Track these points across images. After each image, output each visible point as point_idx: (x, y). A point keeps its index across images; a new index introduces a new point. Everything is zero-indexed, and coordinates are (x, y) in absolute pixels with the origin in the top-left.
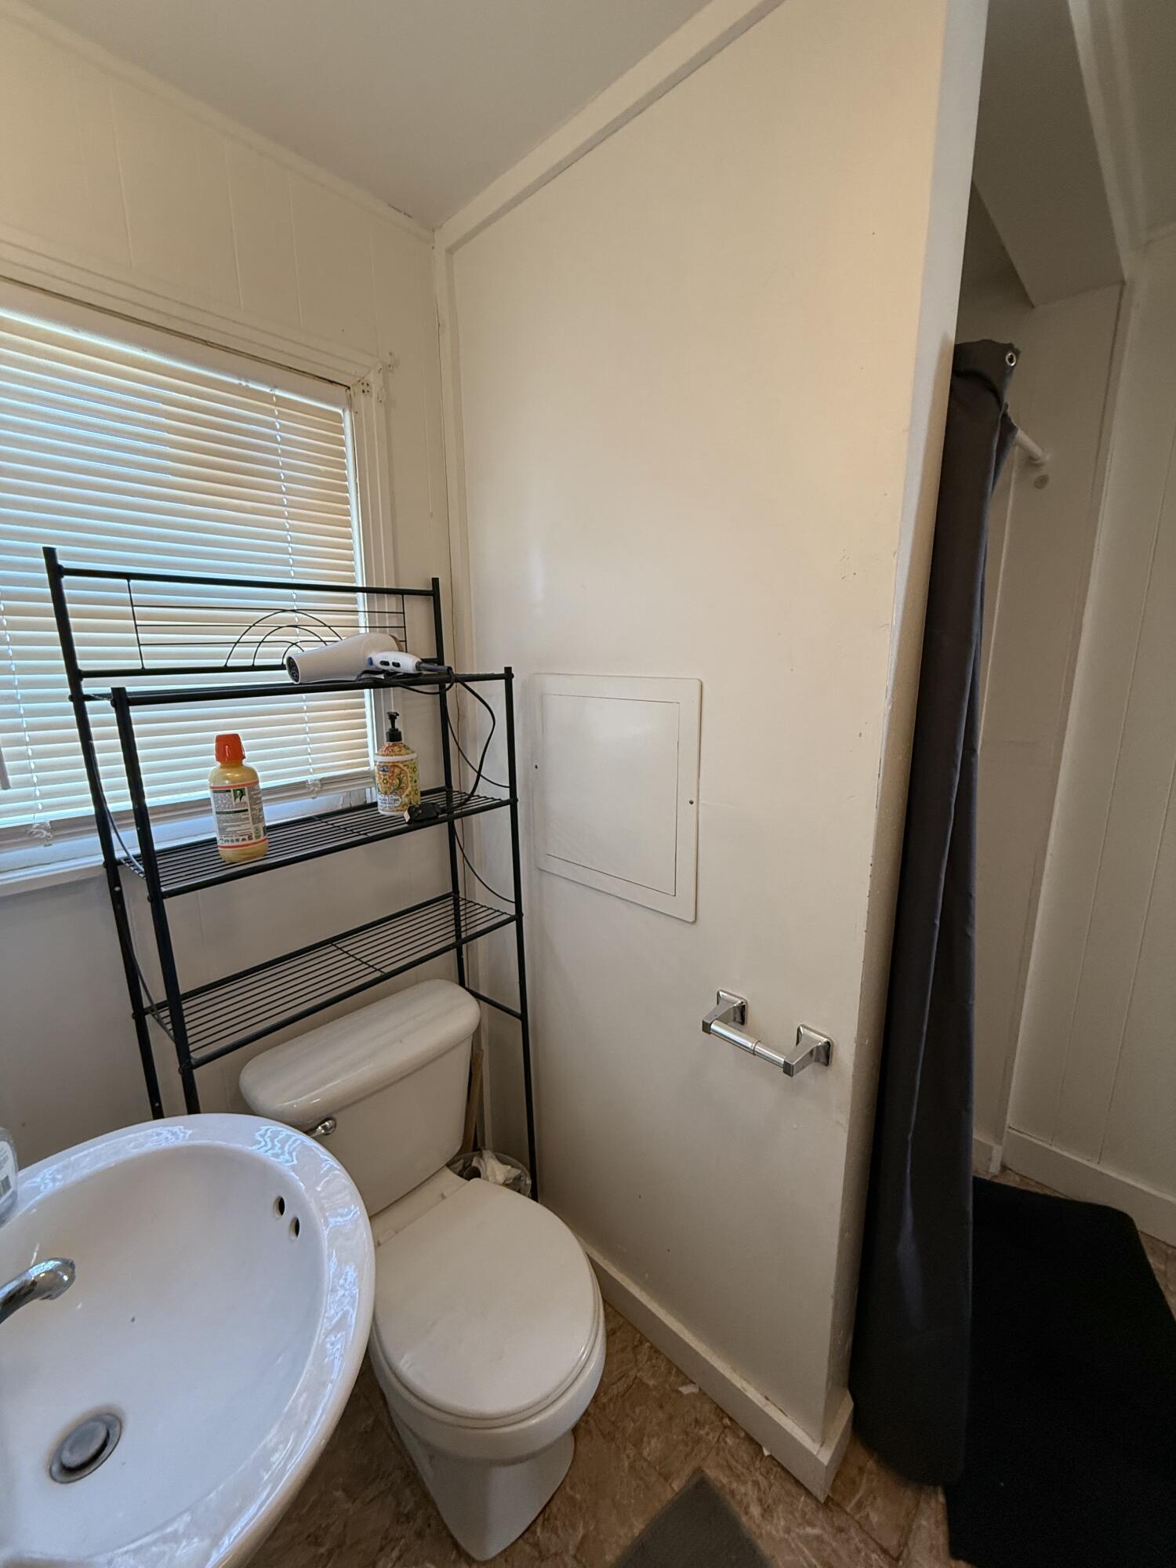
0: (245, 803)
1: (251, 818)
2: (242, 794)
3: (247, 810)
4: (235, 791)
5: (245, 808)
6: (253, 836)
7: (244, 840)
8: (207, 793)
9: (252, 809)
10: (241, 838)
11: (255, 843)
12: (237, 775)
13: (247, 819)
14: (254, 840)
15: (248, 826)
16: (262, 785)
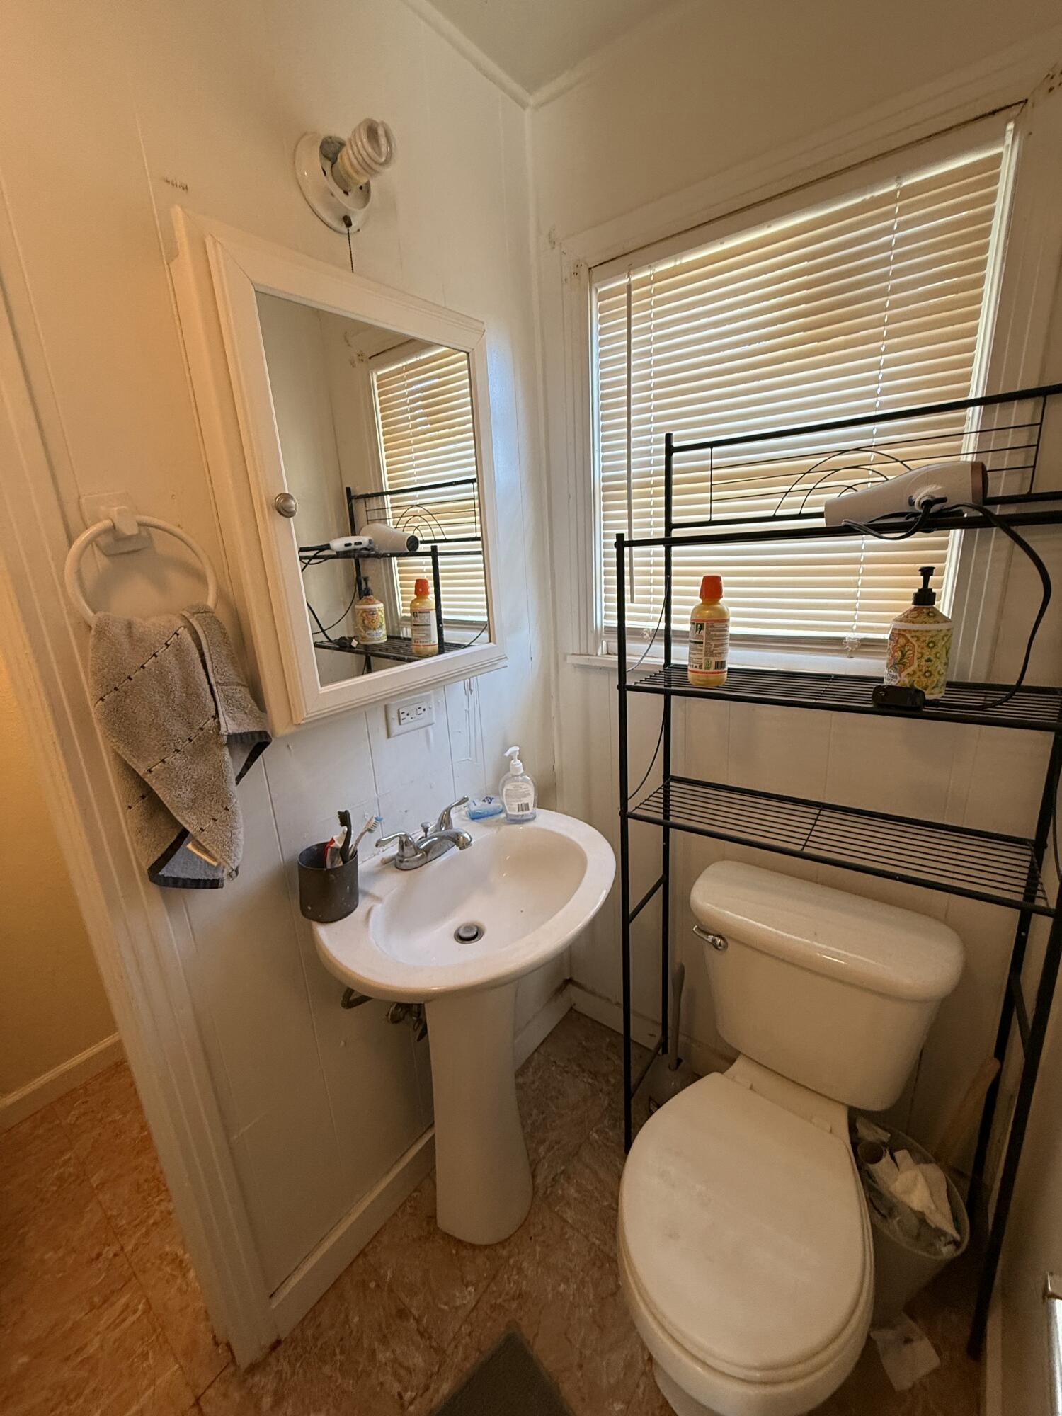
0: (702, 636)
1: (704, 650)
2: (702, 628)
3: (702, 643)
5: (701, 641)
6: (703, 666)
7: (696, 667)
9: (706, 643)
10: (695, 665)
11: (704, 673)
12: (707, 612)
13: (701, 650)
14: (703, 670)
15: (700, 657)
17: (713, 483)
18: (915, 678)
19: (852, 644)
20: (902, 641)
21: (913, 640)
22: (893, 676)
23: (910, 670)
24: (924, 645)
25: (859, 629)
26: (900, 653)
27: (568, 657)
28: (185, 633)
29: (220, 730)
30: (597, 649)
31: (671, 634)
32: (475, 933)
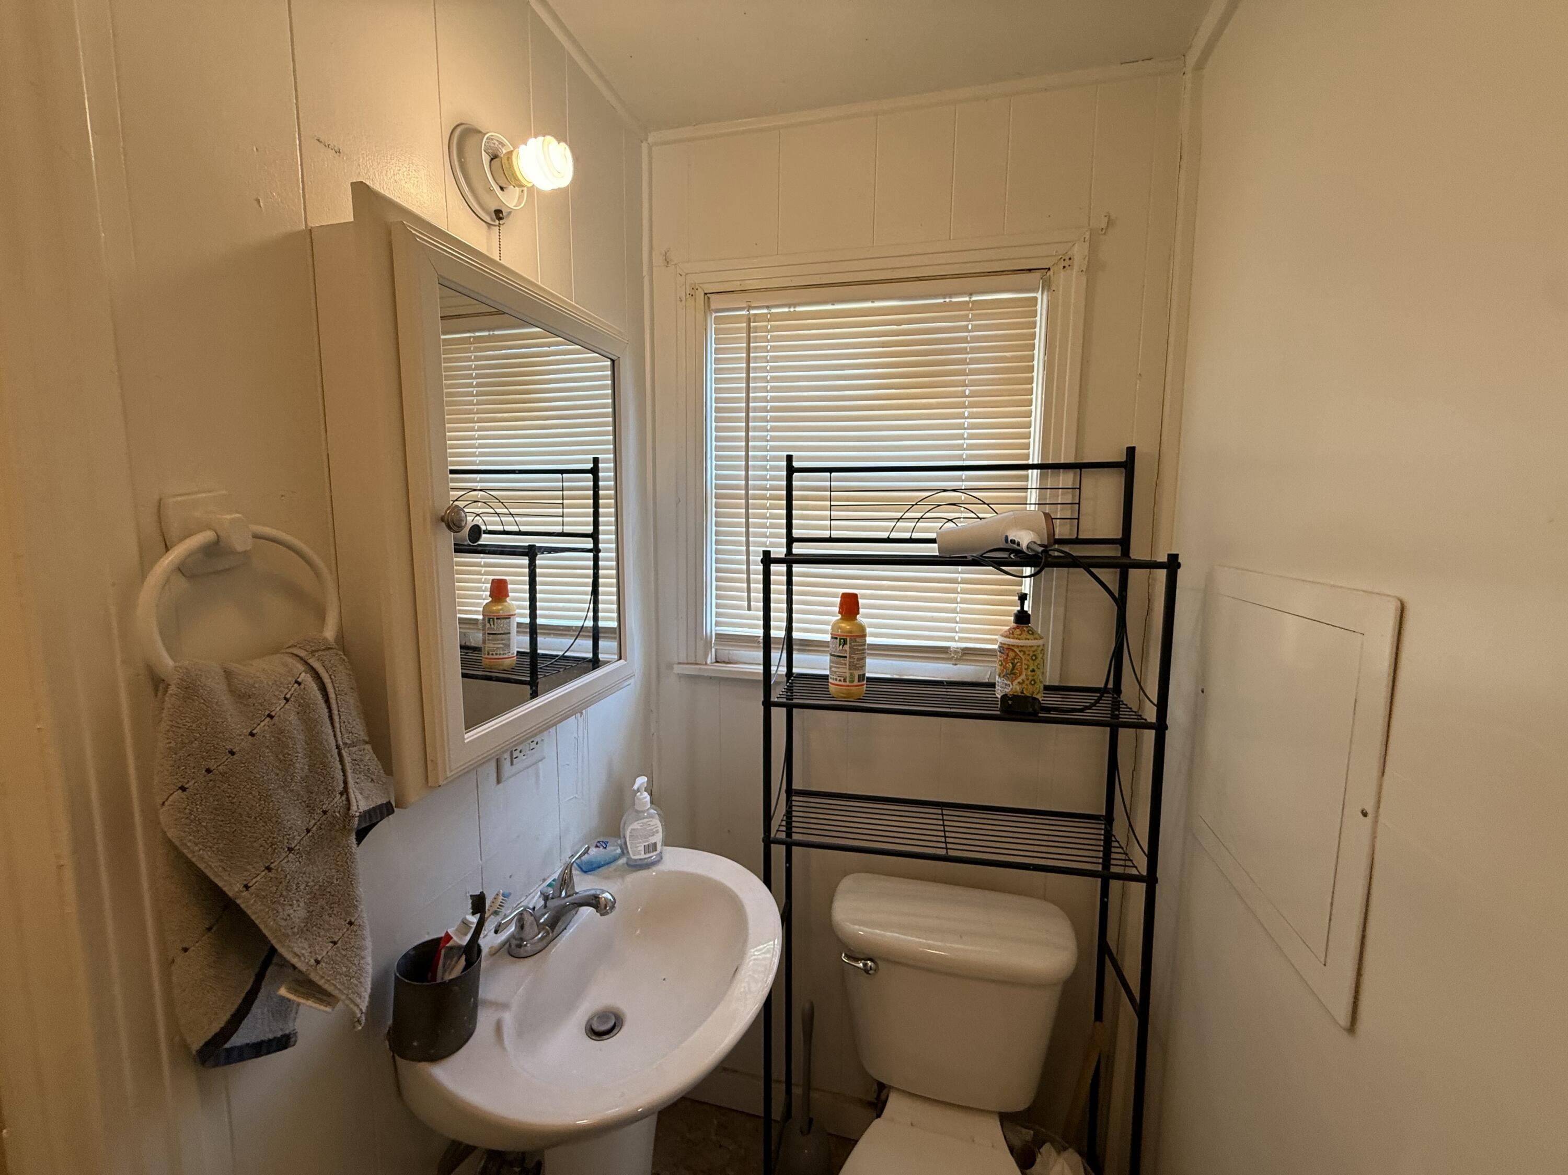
0: (846, 651)
1: (848, 665)
2: (845, 643)
3: (846, 657)
4: (840, 639)
5: (845, 655)
6: (847, 680)
7: (840, 680)
8: (828, 638)
9: (850, 657)
10: (838, 678)
11: (848, 686)
12: (848, 627)
13: (845, 664)
14: (848, 683)
15: (844, 670)
16: (869, 640)
17: (833, 503)
18: (1024, 686)
19: (956, 652)
20: (1012, 654)
21: (1021, 654)
22: (1006, 685)
23: (1020, 680)
24: (1028, 658)
25: (961, 640)
26: (1011, 665)
27: (675, 666)
28: (306, 678)
29: (349, 809)
30: (706, 658)
31: (794, 642)
32: (611, 1024)
